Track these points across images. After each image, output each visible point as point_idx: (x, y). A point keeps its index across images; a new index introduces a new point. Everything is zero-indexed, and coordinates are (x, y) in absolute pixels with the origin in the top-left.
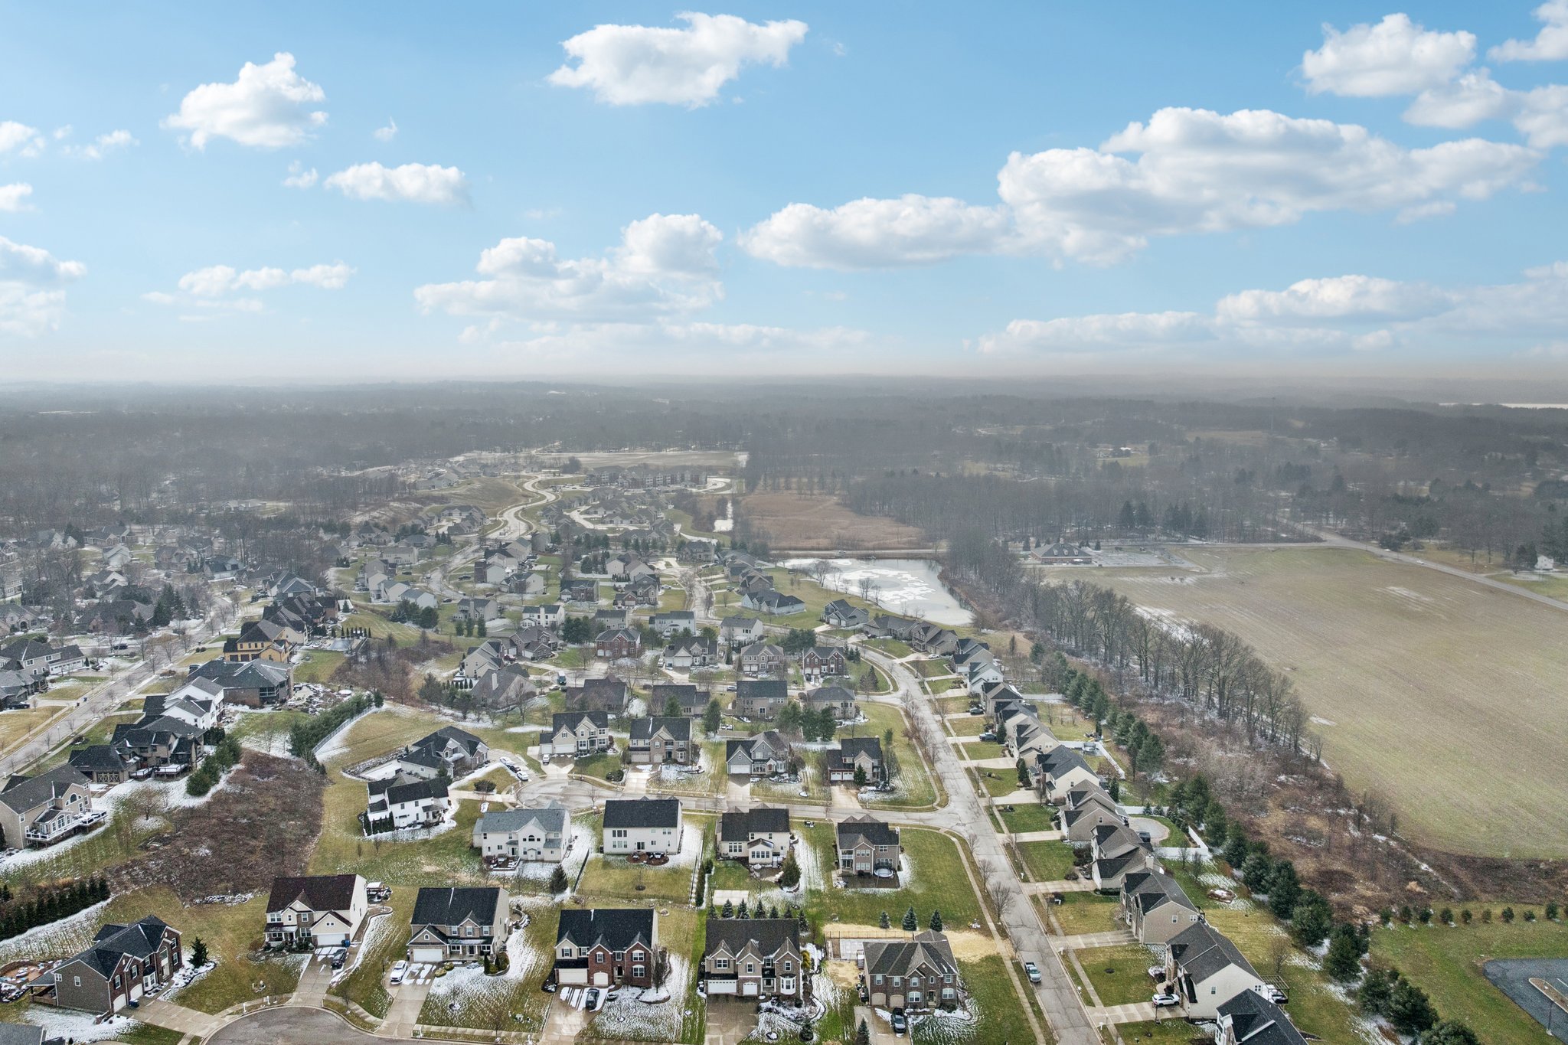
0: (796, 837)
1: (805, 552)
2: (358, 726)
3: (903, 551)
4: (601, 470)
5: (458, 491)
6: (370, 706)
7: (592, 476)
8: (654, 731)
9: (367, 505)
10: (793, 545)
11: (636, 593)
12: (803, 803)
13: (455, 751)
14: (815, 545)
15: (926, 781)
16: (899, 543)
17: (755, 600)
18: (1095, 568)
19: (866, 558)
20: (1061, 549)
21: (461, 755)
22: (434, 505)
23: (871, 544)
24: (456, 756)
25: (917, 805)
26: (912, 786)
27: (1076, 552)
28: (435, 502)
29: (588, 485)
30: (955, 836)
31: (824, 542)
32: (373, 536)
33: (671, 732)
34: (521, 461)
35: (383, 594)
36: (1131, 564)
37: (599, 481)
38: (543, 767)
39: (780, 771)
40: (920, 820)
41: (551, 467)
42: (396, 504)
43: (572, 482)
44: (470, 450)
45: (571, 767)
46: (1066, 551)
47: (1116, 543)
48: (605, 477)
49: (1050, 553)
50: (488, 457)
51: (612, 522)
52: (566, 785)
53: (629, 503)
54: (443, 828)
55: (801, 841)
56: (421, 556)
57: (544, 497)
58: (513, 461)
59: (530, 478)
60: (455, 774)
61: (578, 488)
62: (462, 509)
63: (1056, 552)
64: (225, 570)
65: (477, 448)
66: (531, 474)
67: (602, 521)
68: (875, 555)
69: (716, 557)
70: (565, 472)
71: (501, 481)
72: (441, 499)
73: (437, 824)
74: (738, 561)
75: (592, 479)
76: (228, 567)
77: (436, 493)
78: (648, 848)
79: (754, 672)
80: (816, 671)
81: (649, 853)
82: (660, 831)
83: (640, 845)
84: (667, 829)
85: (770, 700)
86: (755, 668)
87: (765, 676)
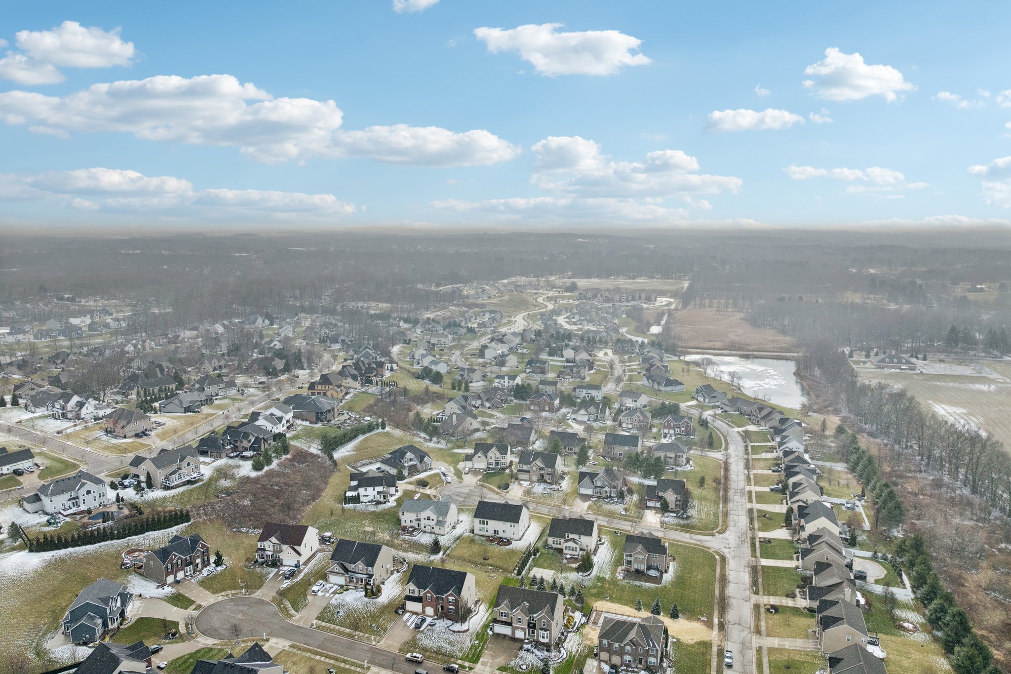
0: (603, 541)
1: (700, 349)
2: (365, 440)
3: (775, 354)
4: (587, 290)
5: (493, 301)
6: (378, 428)
7: (581, 294)
8: (534, 460)
9: (435, 307)
10: (697, 345)
11: (572, 371)
12: (620, 519)
13: (411, 460)
14: (712, 346)
15: (716, 515)
16: (774, 347)
17: (650, 381)
18: (916, 374)
19: (747, 357)
20: (891, 358)
21: (415, 463)
22: (476, 309)
23: (754, 347)
24: (411, 463)
25: (701, 530)
26: (704, 516)
27: (903, 361)
28: (477, 307)
29: (578, 300)
30: (718, 554)
31: (718, 344)
32: (430, 326)
33: (544, 462)
34: (542, 284)
35: (420, 361)
36: (948, 372)
37: (585, 298)
38: (463, 476)
39: (612, 495)
40: (700, 541)
41: (560, 288)
42: (453, 308)
43: (569, 298)
44: (515, 276)
45: (480, 477)
46: (895, 360)
47: (942, 357)
48: (590, 295)
49: (883, 361)
50: (522, 280)
51: (581, 324)
52: (473, 488)
53: (596, 313)
54: (388, 505)
55: (606, 543)
56: (454, 339)
57: (546, 306)
58: (537, 283)
59: (543, 294)
60: (409, 474)
61: (571, 301)
62: (491, 312)
63: (887, 360)
64: (337, 342)
65: (519, 275)
66: (546, 292)
67: (575, 324)
68: (753, 355)
69: (638, 351)
70: (567, 291)
71: (524, 296)
72: (482, 306)
73: (385, 503)
74: (651, 354)
75: (582, 297)
76: (340, 341)
77: (479, 301)
78: (501, 534)
79: (629, 429)
80: (672, 432)
81: (501, 538)
82: (508, 524)
83: (496, 532)
84: (512, 524)
85: (627, 448)
86: (630, 426)
87: (635, 432)
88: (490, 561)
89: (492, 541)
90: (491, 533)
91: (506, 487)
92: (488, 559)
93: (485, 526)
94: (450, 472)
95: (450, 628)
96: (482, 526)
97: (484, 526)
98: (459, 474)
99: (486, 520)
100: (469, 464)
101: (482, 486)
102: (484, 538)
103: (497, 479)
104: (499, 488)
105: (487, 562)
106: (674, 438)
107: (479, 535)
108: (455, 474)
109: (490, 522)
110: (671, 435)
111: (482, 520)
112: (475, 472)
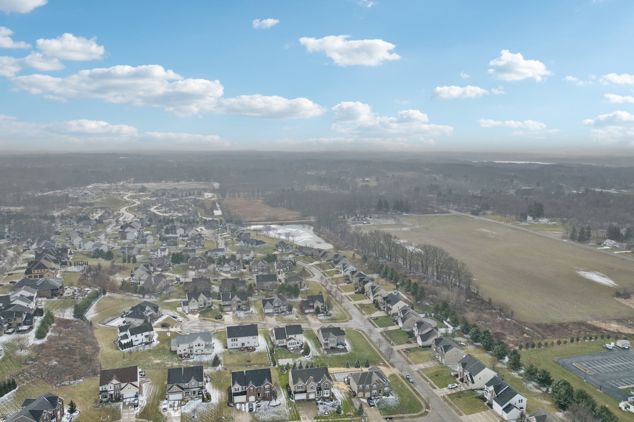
3: (296, 221)
7: (154, 193)
10: (251, 220)
15: (341, 310)
16: (292, 218)
17: (245, 243)
19: (282, 224)
23: (282, 219)
26: (336, 312)
27: (364, 219)
31: (261, 219)
32: (66, 221)
38: (187, 316)
39: (285, 310)
42: (71, 207)
44: (93, 183)
45: (198, 315)
46: (360, 219)
54: (155, 344)
59: (125, 194)
65: (96, 182)
69: (222, 226)
73: (151, 342)
74: (232, 227)
78: (246, 345)
79: (256, 272)
80: (281, 270)
81: (247, 347)
82: (251, 338)
83: (243, 344)
84: (254, 337)
85: (271, 283)
86: (256, 270)
87: (261, 273)
88: (252, 362)
89: (242, 350)
90: (240, 346)
91: (220, 317)
92: (250, 361)
93: (236, 342)
94: (176, 315)
95: (270, 405)
96: (233, 342)
97: (234, 342)
98: (183, 315)
99: (236, 338)
100: (186, 308)
101: (204, 319)
102: (236, 350)
103: (209, 314)
104: (216, 318)
105: (251, 363)
106: (284, 273)
107: (232, 349)
108: (180, 316)
109: (239, 339)
110: (282, 272)
111: (233, 338)
112: (193, 312)
